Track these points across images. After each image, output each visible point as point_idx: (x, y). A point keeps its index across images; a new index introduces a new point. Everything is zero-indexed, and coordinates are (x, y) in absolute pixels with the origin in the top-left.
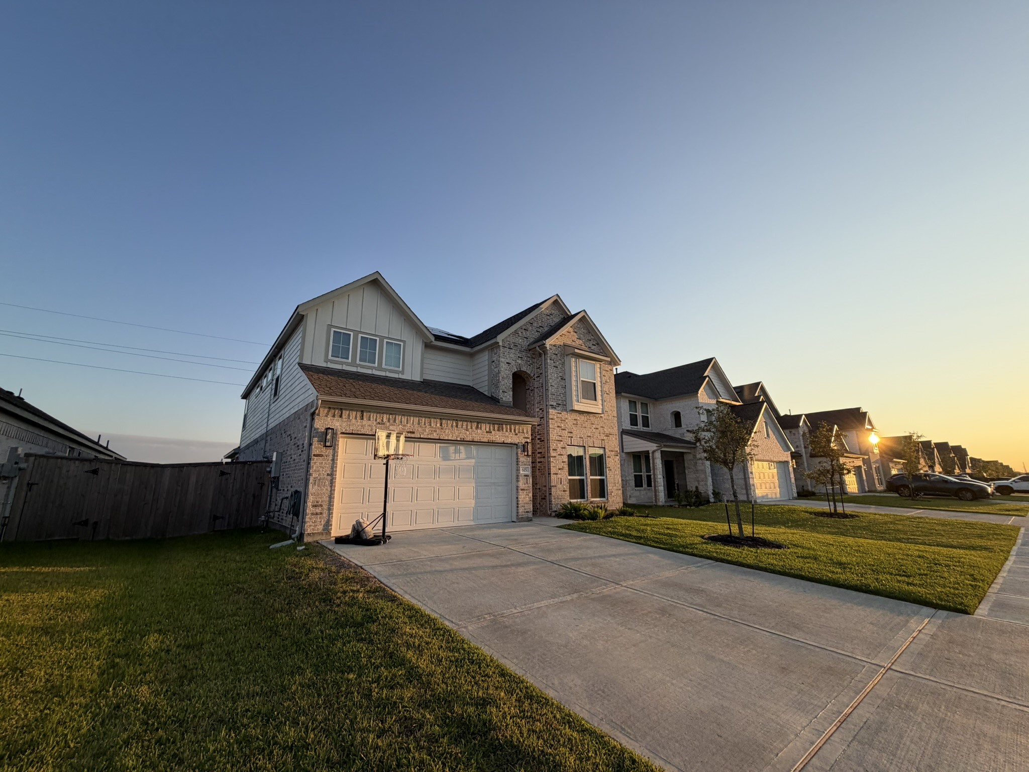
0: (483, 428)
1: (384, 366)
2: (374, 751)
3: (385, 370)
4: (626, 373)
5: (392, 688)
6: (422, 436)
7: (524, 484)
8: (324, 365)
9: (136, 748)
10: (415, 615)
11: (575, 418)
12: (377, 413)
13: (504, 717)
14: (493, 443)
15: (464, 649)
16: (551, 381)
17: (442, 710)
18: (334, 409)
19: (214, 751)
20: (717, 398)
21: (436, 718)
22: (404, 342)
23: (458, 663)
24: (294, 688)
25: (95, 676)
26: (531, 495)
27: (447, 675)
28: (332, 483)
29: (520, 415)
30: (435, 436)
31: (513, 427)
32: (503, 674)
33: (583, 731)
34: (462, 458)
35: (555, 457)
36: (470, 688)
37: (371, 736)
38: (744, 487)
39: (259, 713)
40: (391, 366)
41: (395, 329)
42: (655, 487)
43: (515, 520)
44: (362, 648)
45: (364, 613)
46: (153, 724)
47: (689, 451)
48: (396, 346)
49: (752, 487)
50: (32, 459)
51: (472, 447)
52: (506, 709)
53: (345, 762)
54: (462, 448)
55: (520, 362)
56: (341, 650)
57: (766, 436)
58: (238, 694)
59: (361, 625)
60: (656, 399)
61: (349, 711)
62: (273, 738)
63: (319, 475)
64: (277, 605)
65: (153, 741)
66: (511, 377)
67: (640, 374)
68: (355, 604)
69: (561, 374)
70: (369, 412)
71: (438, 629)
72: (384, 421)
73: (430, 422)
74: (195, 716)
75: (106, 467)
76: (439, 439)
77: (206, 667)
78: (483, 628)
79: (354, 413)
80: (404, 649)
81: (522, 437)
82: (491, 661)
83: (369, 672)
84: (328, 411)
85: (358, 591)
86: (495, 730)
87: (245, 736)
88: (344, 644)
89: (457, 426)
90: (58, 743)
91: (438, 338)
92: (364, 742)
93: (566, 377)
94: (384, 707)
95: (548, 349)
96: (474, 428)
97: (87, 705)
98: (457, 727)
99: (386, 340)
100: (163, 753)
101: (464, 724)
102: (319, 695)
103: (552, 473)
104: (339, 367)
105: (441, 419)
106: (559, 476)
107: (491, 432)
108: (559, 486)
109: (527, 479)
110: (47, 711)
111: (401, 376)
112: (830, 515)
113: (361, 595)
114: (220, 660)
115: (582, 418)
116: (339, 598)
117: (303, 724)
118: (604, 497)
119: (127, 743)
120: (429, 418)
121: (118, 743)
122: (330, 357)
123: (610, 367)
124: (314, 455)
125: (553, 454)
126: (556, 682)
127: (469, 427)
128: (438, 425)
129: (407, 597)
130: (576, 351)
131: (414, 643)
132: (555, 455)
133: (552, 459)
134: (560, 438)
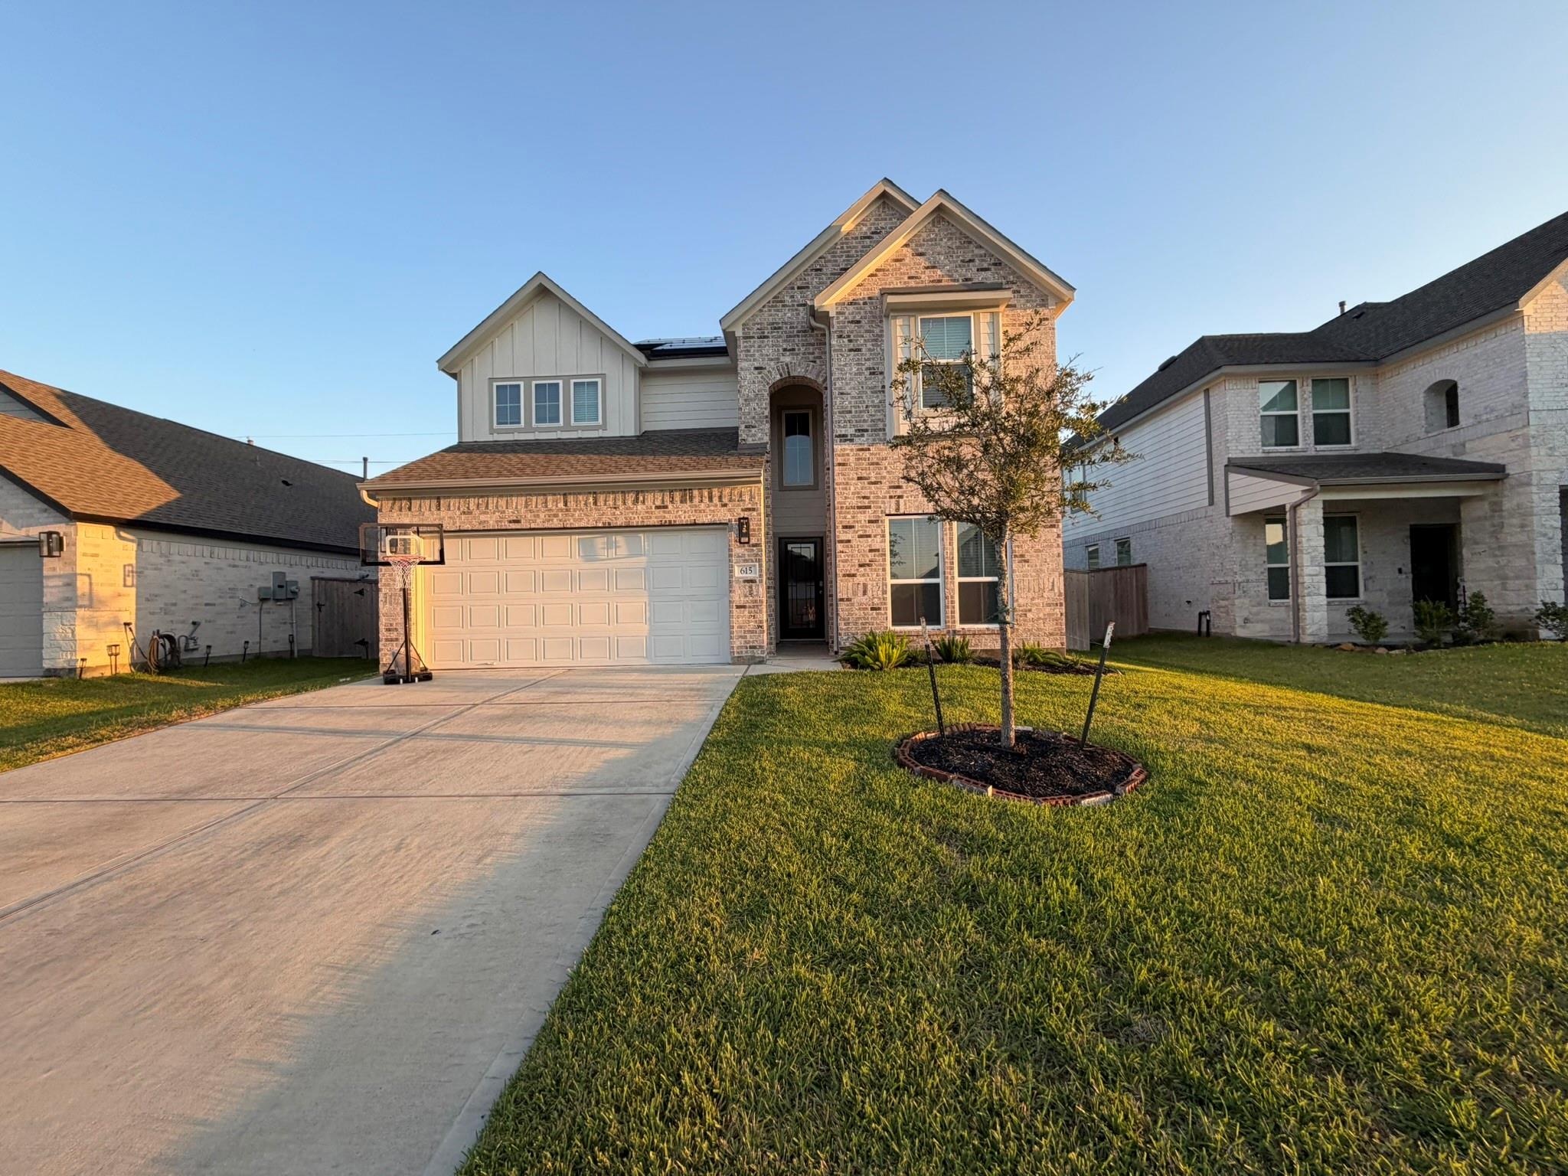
0: (649, 503)
1: (573, 423)
3: (576, 429)
6: (533, 526)
7: (746, 596)
8: (490, 438)
14: (670, 525)
16: (839, 384)
22: (603, 376)
26: (762, 616)
30: (556, 523)
31: (716, 492)
34: (618, 552)
35: (849, 541)
40: (584, 420)
41: (590, 359)
42: (1297, 596)
43: (730, 661)
47: (1480, 492)
48: (587, 387)
50: (317, 581)
51: (641, 535)
54: (620, 539)
60: (1377, 361)
63: (390, 590)
66: (766, 394)
69: (868, 364)
70: (449, 497)
72: (472, 508)
73: (546, 502)
76: (564, 528)
79: (427, 502)
81: (739, 510)
84: (394, 504)
89: (595, 503)
93: (885, 367)
95: (830, 312)
96: (629, 503)
99: (573, 381)
103: (839, 573)
104: (509, 437)
105: (565, 495)
106: (862, 580)
107: (666, 507)
108: (860, 598)
109: (751, 587)
111: (602, 433)
120: (544, 495)
122: (495, 425)
125: (842, 535)
128: (561, 505)
132: (848, 536)
133: (839, 547)
134: (866, 502)
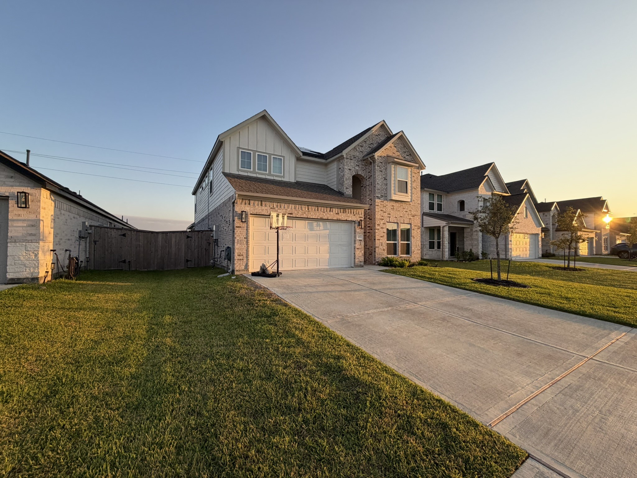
0: (334, 211)
1: (272, 173)
2: (283, 375)
3: (273, 175)
4: (429, 175)
5: (289, 347)
6: (297, 216)
7: (359, 245)
8: (237, 173)
9: (169, 364)
10: (298, 313)
11: (393, 205)
12: (270, 202)
13: (350, 365)
14: (340, 220)
15: (326, 332)
16: (377, 181)
17: (316, 359)
18: (245, 199)
19: (205, 368)
20: (492, 191)
21: (313, 363)
22: (283, 157)
23: (324, 338)
24: (239, 344)
25: (145, 333)
26: (363, 252)
27: (318, 344)
28: (247, 242)
29: (357, 203)
30: (305, 216)
31: (352, 210)
32: (348, 345)
33: (394, 375)
34: (321, 229)
36: (330, 350)
37: (281, 368)
38: (504, 250)
39: (224, 354)
40: (276, 173)
41: (278, 149)
42: (443, 249)
43: (353, 266)
44: (272, 328)
45: (271, 311)
46: (175, 355)
47: (468, 226)
48: (279, 160)
49: (510, 250)
50: (93, 228)
51: (327, 223)
52: (351, 362)
53: (268, 378)
54: (321, 223)
55: (357, 168)
56: (261, 328)
57: (525, 217)
58: (212, 345)
59: (270, 317)
60: (448, 192)
61: (268, 356)
62: (232, 365)
63: (240, 238)
64: (225, 305)
65: (177, 362)
66: (352, 178)
67: (438, 175)
68: (266, 306)
69: (384, 176)
70: (266, 201)
71: (312, 321)
72: (275, 207)
73: (302, 208)
74: (194, 353)
75: (129, 233)
76: (307, 218)
77: (195, 332)
78: (336, 322)
79: (257, 202)
80: (294, 330)
81: (358, 217)
82: (342, 338)
83: (276, 339)
84: (242, 201)
85: (267, 300)
86: (345, 370)
87: (219, 363)
88: (262, 326)
89: (318, 210)
90: (135, 359)
91: (305, 154)
92: (277, 371)
93: (388, 178)
94: (286, 356)
95: (376, 159)
96: (328, 211)
97: (144, 345)
98: (325, 368)
99: (272, 156)
100: (182, 367)
101: (328, 367)
102: (252, 348)
103: (376, 239)
104: (246, 174)
105: (308, 206)
106: (381, 241)
107: (339, 214)
108: (381, 247)
109: (361, 242)
110: (127, 346)
111: (283, 179)
112: (564, 269)
113: (268, 302)
114: (201, 329)
115: (396, 205)
116: (257, 303)
117: (246, 360)
118: (409, 254)
119: (165, 361)
120: (301, 205)
121: (161, 361)
122: (240, 168)
123: (418, 171)
124: (236, 227)
125: (377, 227)
126: (378, 351)
127: (325, 211)
128: (307, 209)
129: (293, 305)
130: (395, 160)
131: (299, 327)
132: (378, 228)
133: (376, 231)
134: (382, 218)
